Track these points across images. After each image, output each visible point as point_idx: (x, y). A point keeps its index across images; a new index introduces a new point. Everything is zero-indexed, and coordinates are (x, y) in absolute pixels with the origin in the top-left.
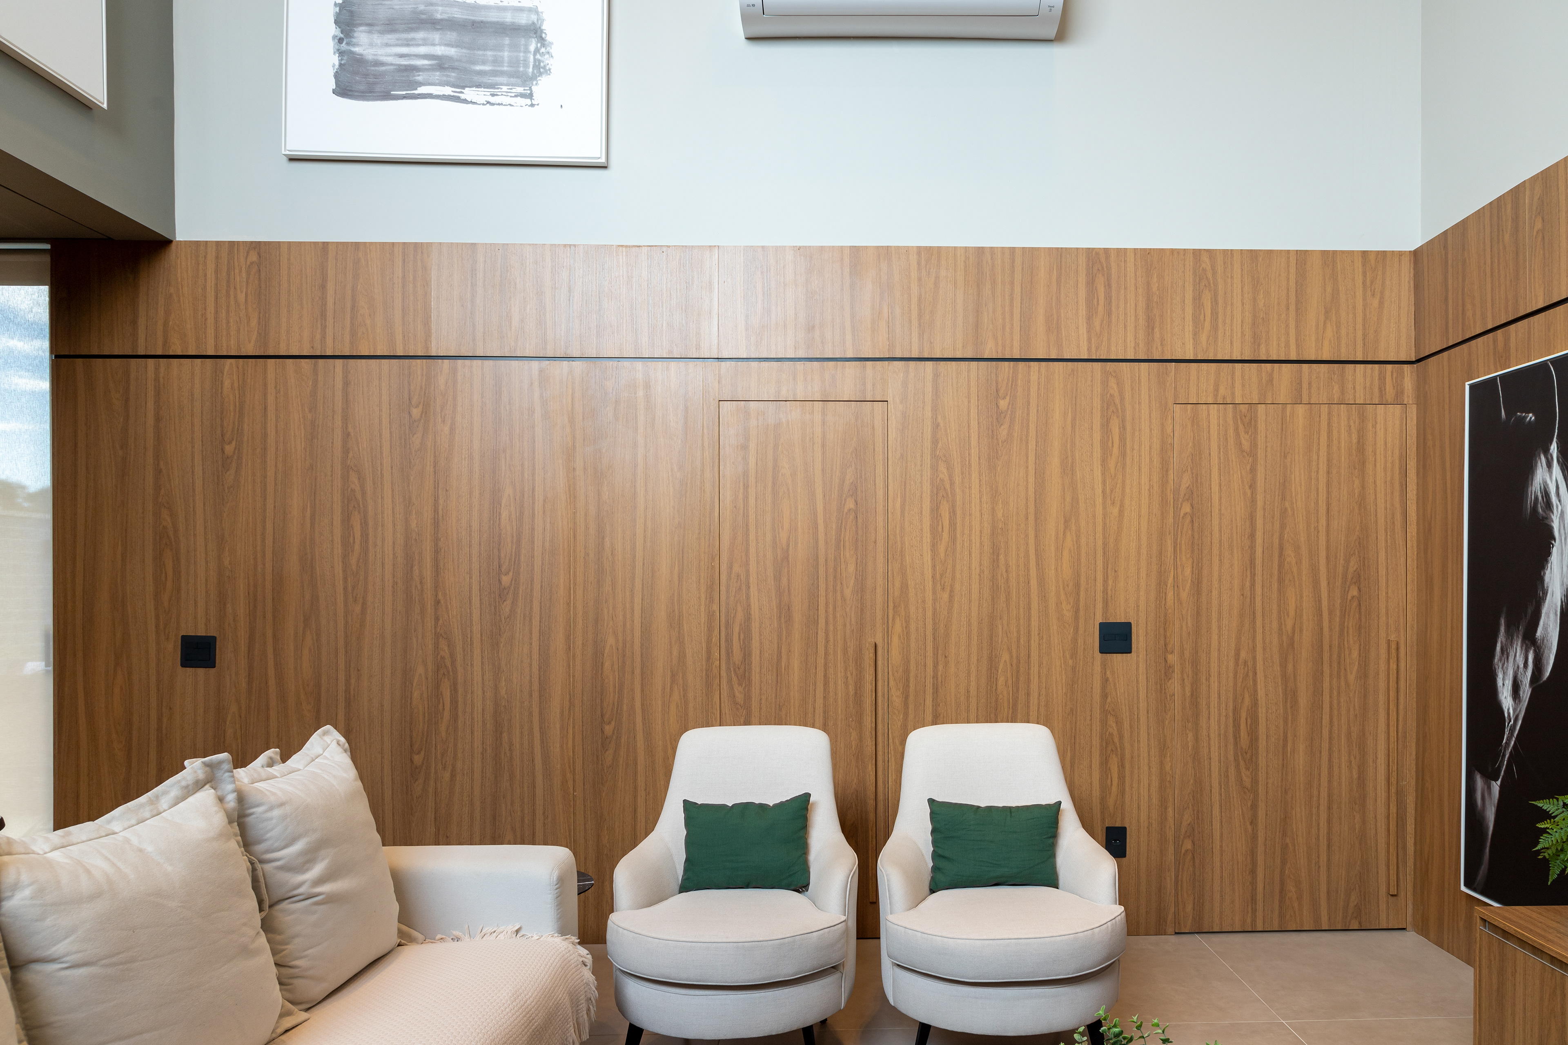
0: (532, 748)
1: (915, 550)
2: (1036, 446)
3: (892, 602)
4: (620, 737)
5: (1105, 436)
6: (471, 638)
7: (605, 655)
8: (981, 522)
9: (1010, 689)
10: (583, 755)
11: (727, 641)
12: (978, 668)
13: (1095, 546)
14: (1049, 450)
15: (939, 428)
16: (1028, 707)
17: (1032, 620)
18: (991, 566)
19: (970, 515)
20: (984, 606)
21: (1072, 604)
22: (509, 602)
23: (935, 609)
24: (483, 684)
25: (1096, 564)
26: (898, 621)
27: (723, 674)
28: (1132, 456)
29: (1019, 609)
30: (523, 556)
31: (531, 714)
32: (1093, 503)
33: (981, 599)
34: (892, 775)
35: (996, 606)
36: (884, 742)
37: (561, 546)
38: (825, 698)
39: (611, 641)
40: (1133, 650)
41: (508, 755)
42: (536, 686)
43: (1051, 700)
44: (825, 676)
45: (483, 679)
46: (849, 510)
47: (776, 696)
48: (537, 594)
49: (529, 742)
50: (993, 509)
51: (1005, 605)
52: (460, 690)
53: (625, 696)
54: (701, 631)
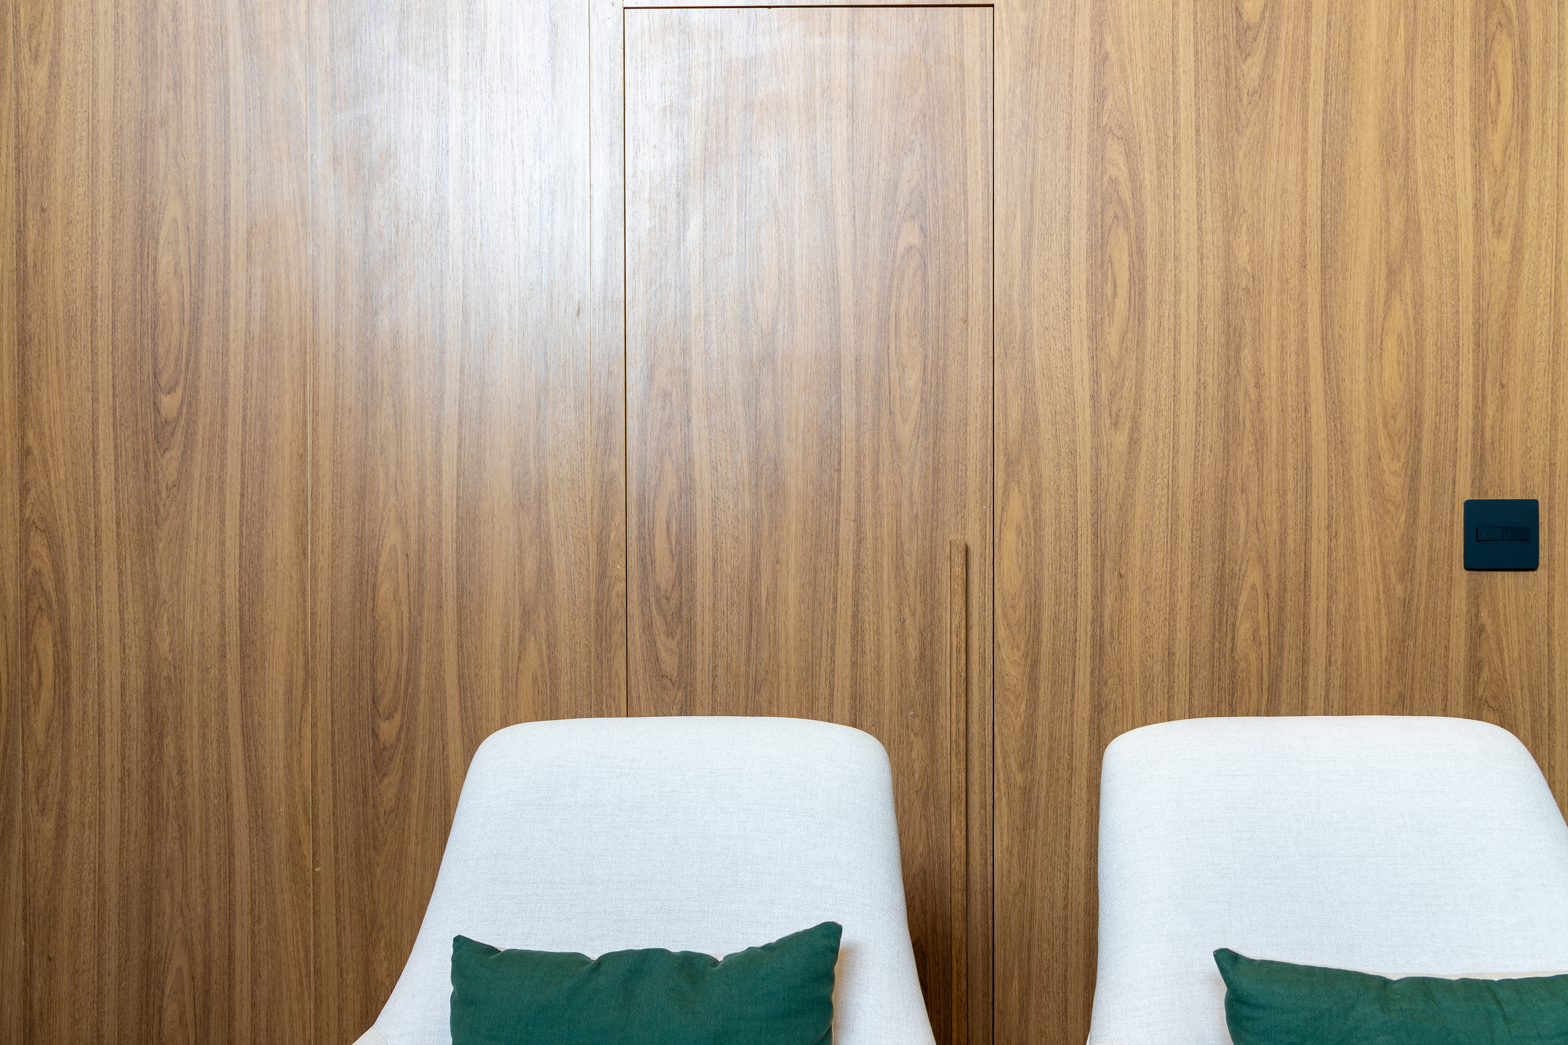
0: (226, 769)
1: (1054, 338)
2: (1326, 102)
3: (1002, 453)
4: (413, 748)
5: (1482, 80)
6: (96, 531)
7: (381, 568)
8: (1201, 275)
9: (1264, 648)
10: (334, 786)
11: (641, 538)
12: (1192, 600)
13: (1457, 327)
14: (1353, 111)
15: (1108, 63)
16: (1304, 689)
17: (1315, 494)
18: (1223, 374)
19: (1177, 258)
20: (1206, 463)
21: (1402, 459)
22: (175, 453)
23: (1097, 470)
24: (122, 629)
25: (1457, 369)
26: (1015, 494)
27: (634, 610)
28: (1543, 124)
29: (1284, 469)
30: (204, 351)
31: (223, 695)
32: (1452, 231)
33: (1201, 448)
34: (1002, 836)
35: (1232, 463)
36: (983, 764)
37: (286, 330)
38: (854, 664)
39: (392, 537)
40: (1541, 562)
41: (176, 784)
42: (233, 637)
43: (1354, 674)
44: (855, 616)
45: (122, 619)
46: (910, 249)
47: (748, 660)
48: (234, 435)
49: (219, 756)
50: (1228, 245)
51: (1252, 462)
52: (75, 643)
53: (423, 657)
54: (585, 517)
